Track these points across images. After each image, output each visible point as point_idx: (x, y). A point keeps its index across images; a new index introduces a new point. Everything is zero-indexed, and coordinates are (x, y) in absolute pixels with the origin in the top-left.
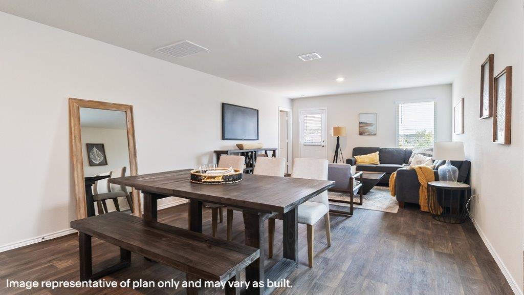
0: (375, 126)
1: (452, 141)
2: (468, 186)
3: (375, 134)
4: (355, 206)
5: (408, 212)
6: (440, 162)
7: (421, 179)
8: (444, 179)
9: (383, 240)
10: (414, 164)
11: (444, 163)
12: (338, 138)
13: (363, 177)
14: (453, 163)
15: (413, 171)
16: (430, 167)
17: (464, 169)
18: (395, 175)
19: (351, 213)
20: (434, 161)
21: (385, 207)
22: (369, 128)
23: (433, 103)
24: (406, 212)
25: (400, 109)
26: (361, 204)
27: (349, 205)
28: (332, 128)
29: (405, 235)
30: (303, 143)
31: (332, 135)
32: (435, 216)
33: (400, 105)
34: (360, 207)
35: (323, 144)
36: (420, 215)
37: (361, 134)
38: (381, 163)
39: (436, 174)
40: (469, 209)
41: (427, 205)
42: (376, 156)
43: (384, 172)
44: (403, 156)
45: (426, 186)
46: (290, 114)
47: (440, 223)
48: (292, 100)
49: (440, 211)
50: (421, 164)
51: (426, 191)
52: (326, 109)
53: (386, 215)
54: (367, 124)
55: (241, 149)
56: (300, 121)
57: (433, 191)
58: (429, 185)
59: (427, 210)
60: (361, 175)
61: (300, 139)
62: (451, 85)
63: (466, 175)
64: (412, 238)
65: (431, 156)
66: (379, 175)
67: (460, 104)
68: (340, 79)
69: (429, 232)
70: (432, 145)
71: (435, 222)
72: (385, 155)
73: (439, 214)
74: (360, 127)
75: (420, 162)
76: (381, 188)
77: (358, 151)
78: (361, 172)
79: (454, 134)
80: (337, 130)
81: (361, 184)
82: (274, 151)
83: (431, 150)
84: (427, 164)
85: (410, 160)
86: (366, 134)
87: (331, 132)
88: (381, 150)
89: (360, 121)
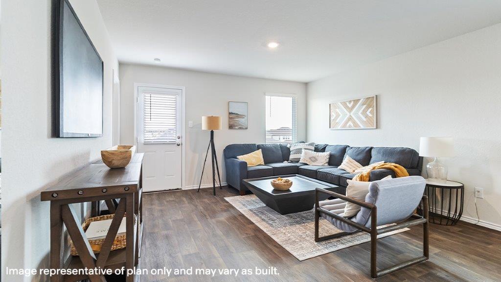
0: (246, 118)
3: (246, 129)
12: (212, 133)
22: (240, 120)
30: (143, 142)
35: (178, 141)
37: (231, 127)
48: (120, 66)
52: (183, 89)
54: (238, 115)
56: (136, 104)
61: (136, 134)
72: (266, 152)
74: (230, 118)
85: (292, 157)
86: (236, 128)
87: (191, 123)
88: (259, 147)
89: (230, 111)
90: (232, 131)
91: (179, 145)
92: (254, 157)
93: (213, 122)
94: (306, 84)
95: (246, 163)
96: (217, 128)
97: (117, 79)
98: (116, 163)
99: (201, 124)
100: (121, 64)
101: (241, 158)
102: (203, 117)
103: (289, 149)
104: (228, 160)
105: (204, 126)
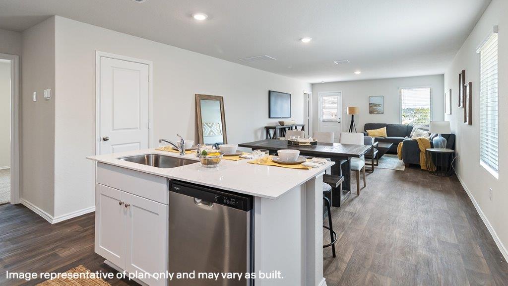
0: (382, 106)
1: (444, 120)
2: (453, 151)
3: (383, 113)
4: (374, 167)
5: (412, 170)
6: (434, 135)
7: (421, 147)
8: (437, 147)
9: (397, 184)
10: (414, 136)
11: (437, 135)
12: (353, 116)
13: (379, 146)
14: (443, 135)
15: (415, 141)
16: (428, 138)
17: (450, 140)
18: (402, 145)
19: (372, 170)
20: (430, 134)
21: (395, 167)
22: (378, 108)
23: (429, 89)
24: (411, 170)
25: (402, 93)
26: (377, 165)
27: (371, 166)
28: (348, 108)
29: (412, 182)
30: (322, 120)
31: (348, 114)
32: (431, 173)
33: (402, 90)
34: (377, 167)
35: (339, 120)
36: (421, 172)
37: (371, 112)
38: (388, 136)
39: (431, 143)
40: (454, 167)
41: (425, 165)
42: (384, 130)
43: (392, 142)
44: (405, 130)
45: (425, 151)
46: (311, 97)
47: (434, 176)
48: (312, 85)
49: (435, 169)
50: (420, 136)
51: (424, 155)
52: (342, 92)
53: (397, 172)
54: (376, 105)
55: (282, 125)
56: (319, 102)
57: (430, 155)
58: (426, 151)
59: (425, 168)
60: (377, 144)
61: (319, 117)
62: (443, 75)
63: (452, 144)
64: (416, 183)
65: (428, 130)
66: (388, 145)
67: (449, 92)
68: (358, 73)
69: (427, 181)
70: (429, 123)
71: (430, 175)
72: (391, 130)
73: (434, 171)
74: (370, 107)
75: (420, 135)
76: (389, 155)
77: (369, 127)
78: (377, 142)
79: (445, 114)
80: (352, 110)
81: (377, 151)
82: (303, 126)
83: (428, 126)
84: (425, 136)
86: (375, 113)
87: (345, 111)
88: (387, 126)
89: (370, 103)
90: (371, 115)
91: (339, 122)
101: (368, 131)
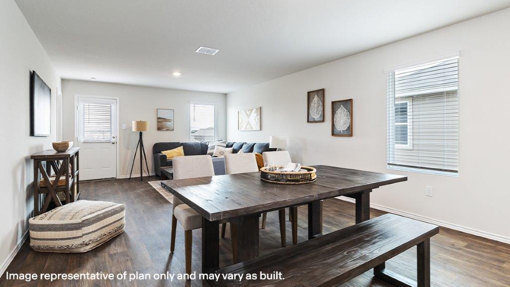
0: (172, 122)
3: (173, 130)
12: (141, 133)
22: (168, 124)
23: (214, 106)
30: (82, 141)
35: (113, 140)
37: (159, 129)
42: (181, 150)
52: (117, 99)
54: (165, 120)
61: (77, 135)
72: (187, 149)
74: (158, 122)
85: (209, 151)
86: (164, 129)
87: (124, 126)
88: (182, 144)
89: (159, 117)
90: (160, 132)
91: (113, 143)
92: (175, 152)
93: (141, 126)
94: (226, 95)
95: (166, 156)
96: (145, 130)
97: (60, 93)
98: (60, 149)
99: (132, 127)
100: (63, 80)
101: (164, 153)
102: (133, 122)
103: (207, 146)
104: (156, 155)
105: (134, 129)
